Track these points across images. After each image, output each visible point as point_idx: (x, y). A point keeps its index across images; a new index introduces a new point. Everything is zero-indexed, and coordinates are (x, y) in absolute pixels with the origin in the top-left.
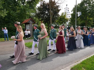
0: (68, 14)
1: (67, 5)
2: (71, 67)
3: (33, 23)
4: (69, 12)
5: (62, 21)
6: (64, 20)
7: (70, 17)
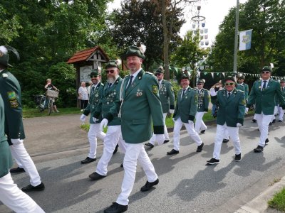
0: (204, 34)
1: (199, 8)
2: (265, 198)
3: (102, 63)
4: (206, 31)
5: (186, 56)
6: (194, 55)
7: (209, 46)
